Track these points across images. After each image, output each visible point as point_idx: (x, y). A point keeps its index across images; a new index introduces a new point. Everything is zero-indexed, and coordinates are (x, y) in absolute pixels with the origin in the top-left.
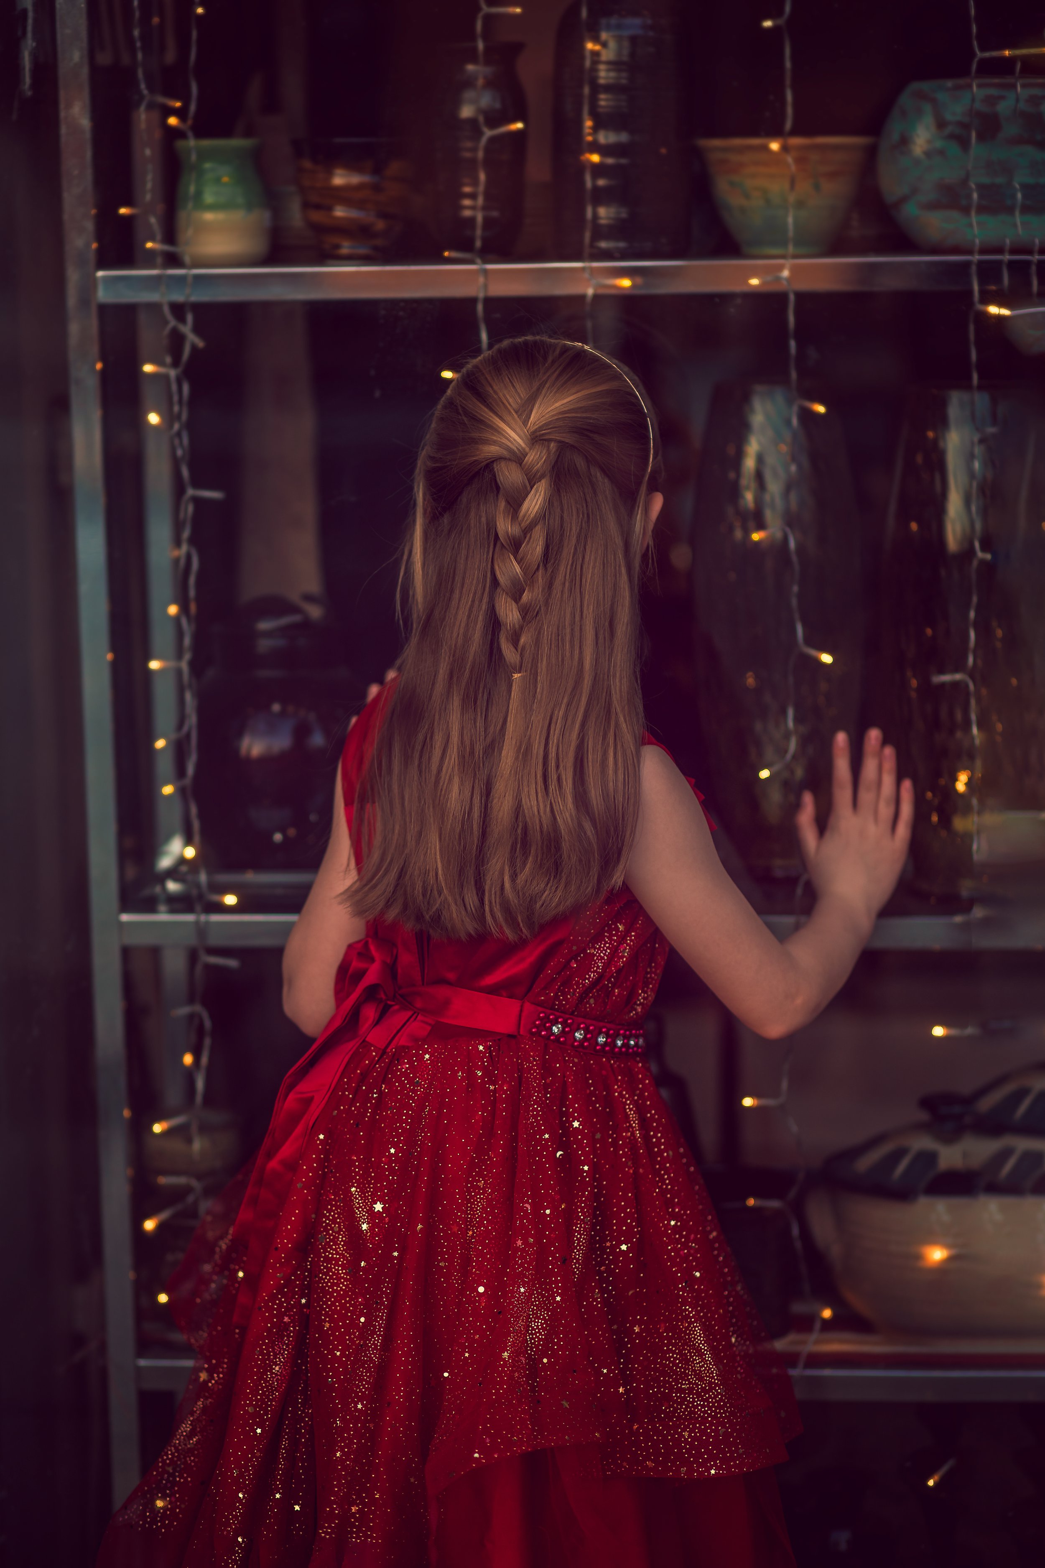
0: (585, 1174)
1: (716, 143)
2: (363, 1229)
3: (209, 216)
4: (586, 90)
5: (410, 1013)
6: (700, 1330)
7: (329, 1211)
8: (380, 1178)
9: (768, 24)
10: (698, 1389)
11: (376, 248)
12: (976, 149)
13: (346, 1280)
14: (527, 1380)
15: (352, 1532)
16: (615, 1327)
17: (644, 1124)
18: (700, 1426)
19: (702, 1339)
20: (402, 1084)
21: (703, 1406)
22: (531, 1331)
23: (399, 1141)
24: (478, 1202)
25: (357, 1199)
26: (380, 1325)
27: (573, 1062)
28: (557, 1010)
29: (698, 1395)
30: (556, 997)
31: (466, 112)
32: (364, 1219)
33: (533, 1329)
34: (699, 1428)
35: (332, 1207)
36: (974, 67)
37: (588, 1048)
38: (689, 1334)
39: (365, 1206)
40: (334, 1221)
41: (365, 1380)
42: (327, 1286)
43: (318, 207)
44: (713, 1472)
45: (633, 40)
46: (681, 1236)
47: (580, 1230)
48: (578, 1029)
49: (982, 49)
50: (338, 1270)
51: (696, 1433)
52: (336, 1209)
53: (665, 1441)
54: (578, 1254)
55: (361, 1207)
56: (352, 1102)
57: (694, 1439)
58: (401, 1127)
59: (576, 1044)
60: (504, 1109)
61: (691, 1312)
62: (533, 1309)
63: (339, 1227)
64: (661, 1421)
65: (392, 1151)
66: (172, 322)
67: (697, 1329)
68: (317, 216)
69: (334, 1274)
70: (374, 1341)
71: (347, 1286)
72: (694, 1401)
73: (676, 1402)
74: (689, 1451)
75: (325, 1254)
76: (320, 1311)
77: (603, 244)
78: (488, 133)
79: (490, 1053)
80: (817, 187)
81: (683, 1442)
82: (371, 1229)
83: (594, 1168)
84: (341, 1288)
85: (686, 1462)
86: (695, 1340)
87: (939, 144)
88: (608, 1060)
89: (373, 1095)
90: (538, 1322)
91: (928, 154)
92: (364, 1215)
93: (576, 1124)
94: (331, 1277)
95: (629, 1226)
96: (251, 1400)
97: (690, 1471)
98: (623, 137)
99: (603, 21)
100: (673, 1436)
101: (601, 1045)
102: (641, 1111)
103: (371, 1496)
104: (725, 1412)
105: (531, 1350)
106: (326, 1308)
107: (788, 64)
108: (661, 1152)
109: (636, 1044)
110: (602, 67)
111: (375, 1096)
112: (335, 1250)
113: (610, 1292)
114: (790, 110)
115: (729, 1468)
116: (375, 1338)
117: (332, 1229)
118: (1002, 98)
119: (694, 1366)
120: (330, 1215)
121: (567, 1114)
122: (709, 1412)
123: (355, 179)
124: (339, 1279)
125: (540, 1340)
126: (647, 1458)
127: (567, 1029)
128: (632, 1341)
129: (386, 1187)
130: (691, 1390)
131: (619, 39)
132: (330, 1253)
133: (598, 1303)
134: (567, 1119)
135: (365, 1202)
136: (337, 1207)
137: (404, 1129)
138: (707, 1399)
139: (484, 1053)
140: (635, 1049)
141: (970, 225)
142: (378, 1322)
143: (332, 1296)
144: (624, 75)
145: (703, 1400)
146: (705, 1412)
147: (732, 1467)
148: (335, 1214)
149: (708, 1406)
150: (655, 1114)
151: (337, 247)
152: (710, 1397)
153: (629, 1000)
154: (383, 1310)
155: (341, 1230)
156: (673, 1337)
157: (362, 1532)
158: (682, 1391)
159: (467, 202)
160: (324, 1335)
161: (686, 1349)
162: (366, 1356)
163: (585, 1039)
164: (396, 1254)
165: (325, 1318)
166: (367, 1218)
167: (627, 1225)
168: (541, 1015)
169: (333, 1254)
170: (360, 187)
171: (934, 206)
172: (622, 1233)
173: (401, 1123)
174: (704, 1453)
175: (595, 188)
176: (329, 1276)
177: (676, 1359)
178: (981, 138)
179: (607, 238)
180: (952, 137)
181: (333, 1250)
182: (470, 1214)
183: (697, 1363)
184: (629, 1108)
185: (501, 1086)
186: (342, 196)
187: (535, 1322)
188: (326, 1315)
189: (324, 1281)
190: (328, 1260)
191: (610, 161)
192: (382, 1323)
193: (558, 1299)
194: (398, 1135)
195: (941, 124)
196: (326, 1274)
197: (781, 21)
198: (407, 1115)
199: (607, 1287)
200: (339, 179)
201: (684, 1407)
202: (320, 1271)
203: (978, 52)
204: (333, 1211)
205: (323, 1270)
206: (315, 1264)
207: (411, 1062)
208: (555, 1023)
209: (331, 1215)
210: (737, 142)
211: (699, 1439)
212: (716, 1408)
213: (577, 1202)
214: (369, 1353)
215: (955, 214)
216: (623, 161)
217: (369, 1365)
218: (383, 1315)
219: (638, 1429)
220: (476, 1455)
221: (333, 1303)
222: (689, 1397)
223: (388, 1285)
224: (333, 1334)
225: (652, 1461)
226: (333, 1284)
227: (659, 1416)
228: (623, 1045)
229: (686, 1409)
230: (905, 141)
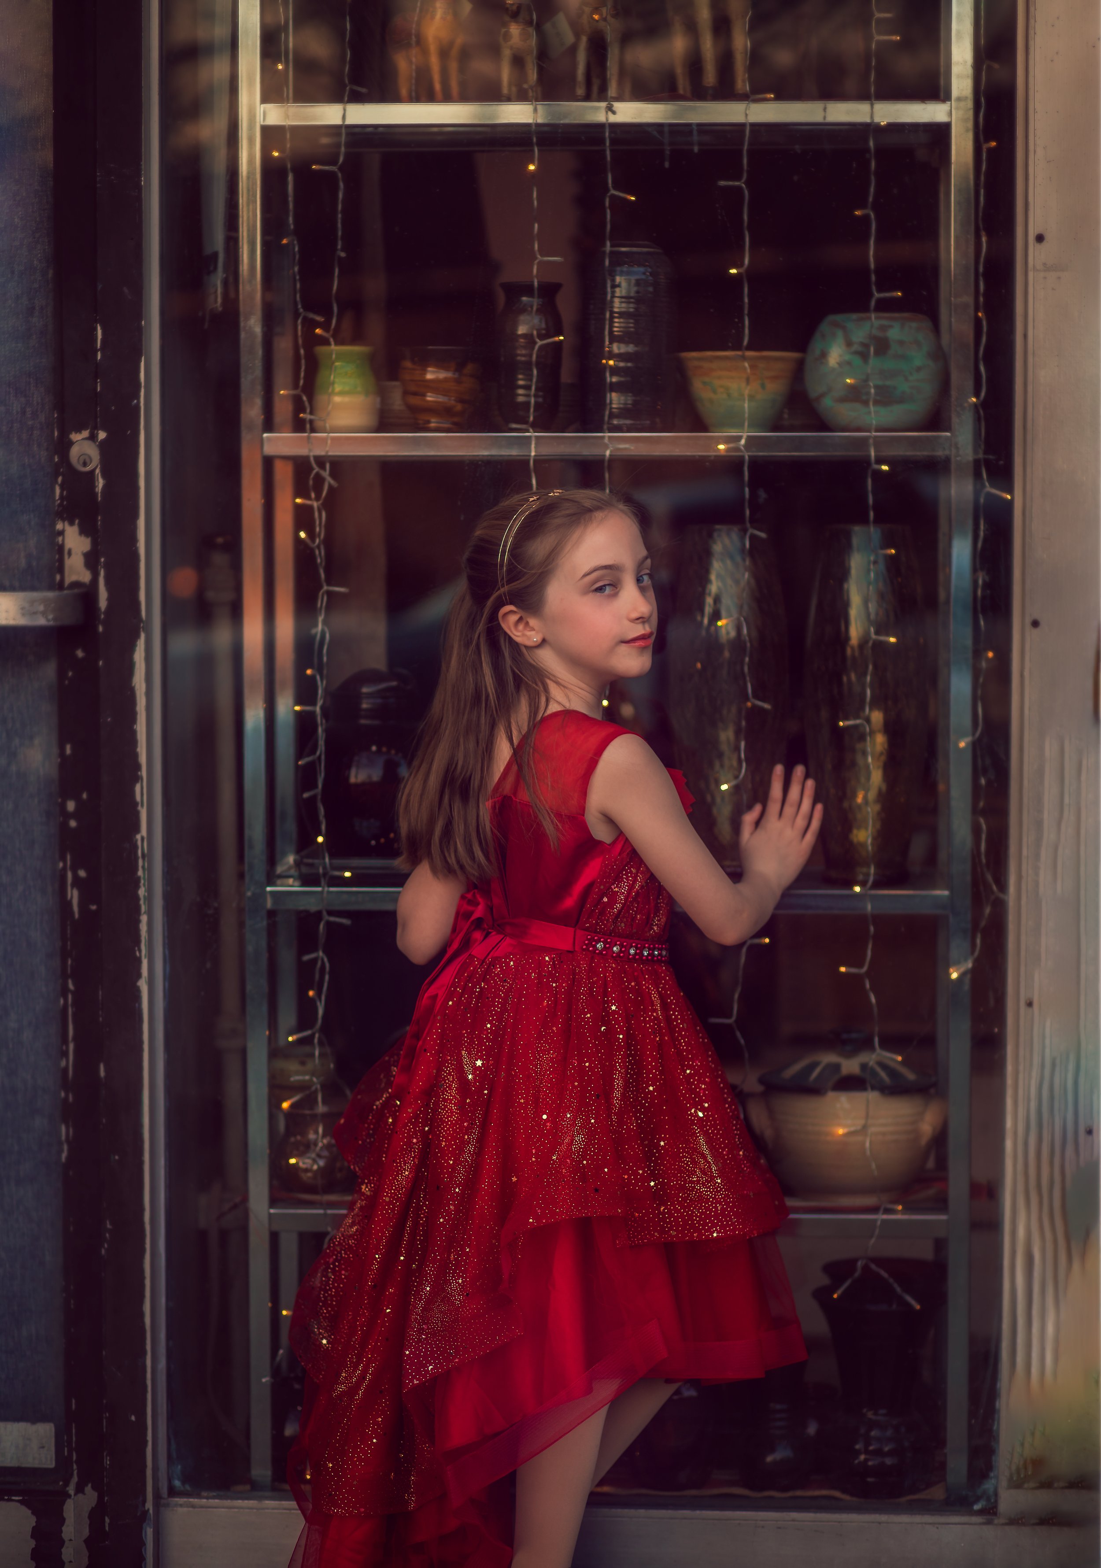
0: (621, 1041)
1: (694, 354)
2: (469, 1078)
3: (337, 399)
4: (608, 315)
5: (503, 936)
6: (703, 1141)
7: (447, 1067)
8: (481, 1043)
9: (733, 271)
10: (703, 1180)
11: (455, 424)
12: (873, 361)
13: (457, 1113)
14: (571, 1174)
15: (449, 1273)
16: (646, 1142)
17: (665, 1007)
18: (705, 1205)
19: (704, 1147)
20: (495, 982)
21: (707, 1191)
22: (575, 1142)
23: (493, 1019)
24: (544, 1060)
25: (465, 1058)
26: (473, 1138)
27: (612, 967)
28: (599, 933)
29: (703, 1184)
30: (597, 924)
31: (522, 330)
32: (470, 1072)
33: (576, 1141)
34: (704, 1206)
35: (448, 1065)
36: (873, 303)
37: (623, 958)
38: (696, 1145)
39: (471, 1063)
40: (450, 1074)
41: (462, 1174)
42: (444, 1117)
43: (415, 394)
44: (715, 1235)
45: (638, 283)
46: (695, 1080)
47: (618, 1078)
48: (615, 945)
49: (880, 290)
50: (452, 1107)
51: (702, 1210)
52: (451, 1066)
53: (682, 1217)
54: (617, 1094)
55: (468, 1064)
56: (462, 995)
57: (701, 1213)
58: (494, 1010)
59: (614, 955)
60: (563, 999)
61: (697, 1130)
62: (577, 1129)
63: (453, 1078)
64: (679, 1203)
65: (489, 1026)
66: (316, 469)
67: (701, 1140)
68: (414, 401)
69: (449, 1109)
70: (469, 1149)
71: (457, 1118)
72: (700, 1188)
73: (688, 1190)
74: (698, 1222)
75: (443, 1096)
76: (440, 1134)
77: (615, 422)
78: (540, 343)
79: (554, 962)
80: (763, 386)
81: (694, 1216)
82: (474, 1078)
83: (627, 1036)
84: (453, 1119)
85: (696, 1230)
86: (700, 1148)
87: (847, 357)
88: (639, 965)
89: (476, 990)
90: (579, 1137)
91: (840, 364)
92: (470, 1069)
93: (614, 1008)
94: (447, 1112)
95: (654, 1074)
96: (387, 1193)
97: (700, 1235)
98: (631, 348)
99: (618, 269)
100: (687, 1213)
101: (633, 955)
102: (662, 997)
103: (463, 1250)
104: (721, 1195)
105: (575, 1155)
106: (443, 1132)
107: (746, 300)
108: (678, 1024)
109: (660, 954)
110: (617, 300)
111: (478, 990)
112: (450, 1093)
113: (642, 1119)
114: (747, 331)
115: (726, 1232)
116: (469, 1147)
117: (448, 1079)
118: (891, 327)
119: (700, 1166)
120: (447, 1070)
121: (608, 1002)
122: (711, 1195)
123: (442, 375)
124: (452, 1112)
125: (580, 1148)
126: (671, 1229)
127: (607, 946)
128: (658, 1151)
129: (484, 1050)
130: (698, 1181)
131: (629, 282)
132: (446, 1095)
133: (634, 1126)
134: (608, 1005)
135: (471, 1060)
136: (452, 1065)
137: (496, 1011)
138: (710, 1186)
139: (549, 962)
140: (659, 957)
141: (870, 413)
142: (472, 1136)
143: (447, 1124)
144: (632, 305)
145: (706, 1188)
146: (708, 1195)
147: (728, 1231)
148: (450, 1069)
149: (710, 1191)
150: (673, 999)
151: (429, 422)
152: (711, 1185)
153: (648, 923)
154: (476, 1128)
155: (454, 1080)
156: (686, 1147)
157: (456, 1273)
158: (693, 1182)
159: (520, 391)
160: (442, 1150)
161: (695, 1155)
162: (463, 1158)
163: (621, 951)
164: (486, 1092)
165: (443, 1139)
166: (472, 1071)
167: (653, 1073)
168: (589, 937)
169: (448, 1096)
170: (446, 380)
171: (843, 400)
172: (650, 1079)
173: (495, 1006)
174: (709, 1223)
175: (611, 383)
176: (446, 1110)
177: (688, 1162)
178: (877, 353)
179: (618, 416)
180: (856, 353)
181: (449, 1093)
182: (539, 1068)
183: (702, 1164)
184: (654, 996)
185: (561, 984)
186: (433, 386)
187: (578, 1137)
188: (443, 1137)
189: (442, 1114)
190: (445, 1100)
191: (622, 364)
192: (475, 1137)
193: (593, 1121)
194: (492, 1016)
195: (849, 344)
196: (444, 1109)
197: (742, 270)
198: (498, 1002)
199: (640, 1115)
200: (431, 375)
201: (694, 1193)
202: (440, 1107)
203: (876, 294)
204: (449, 1067)
205: (442, 1106)
206: (436, 1104)
207: (501, 967)
208: (598, 941)
209: (449, 1069)
210: (709, 353)
211: (705, 1213)
212: (715, 1192)
213: (616, 1059)
214: (466, 1156)
215: (858, 406)
216: (629, 364)
217: (465, 1164)
218: (475, 1132)
219: (664, 1210)
220: (531, 1220)
221: (448, 1129)
222: (697, 1186)
223: (480, 1112)
224: (448, 1149)
225: (675, 1231)
226: (448, 1116)
227: (678, 1200)
228: (648, 954)
229: (695, 1194)
230: (824, 355)
